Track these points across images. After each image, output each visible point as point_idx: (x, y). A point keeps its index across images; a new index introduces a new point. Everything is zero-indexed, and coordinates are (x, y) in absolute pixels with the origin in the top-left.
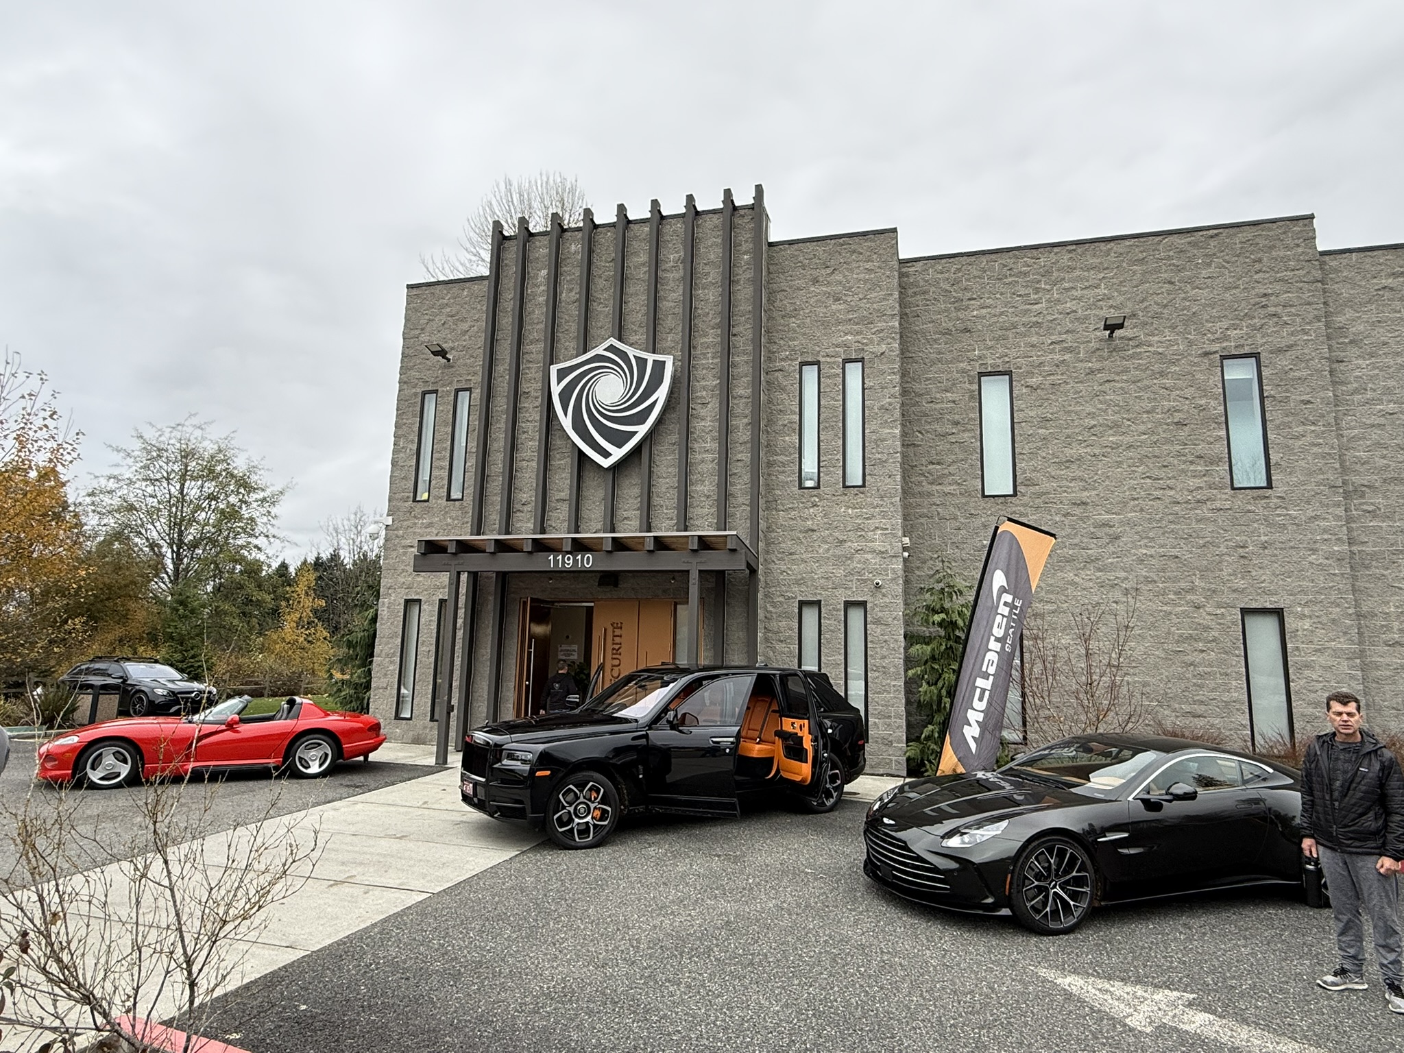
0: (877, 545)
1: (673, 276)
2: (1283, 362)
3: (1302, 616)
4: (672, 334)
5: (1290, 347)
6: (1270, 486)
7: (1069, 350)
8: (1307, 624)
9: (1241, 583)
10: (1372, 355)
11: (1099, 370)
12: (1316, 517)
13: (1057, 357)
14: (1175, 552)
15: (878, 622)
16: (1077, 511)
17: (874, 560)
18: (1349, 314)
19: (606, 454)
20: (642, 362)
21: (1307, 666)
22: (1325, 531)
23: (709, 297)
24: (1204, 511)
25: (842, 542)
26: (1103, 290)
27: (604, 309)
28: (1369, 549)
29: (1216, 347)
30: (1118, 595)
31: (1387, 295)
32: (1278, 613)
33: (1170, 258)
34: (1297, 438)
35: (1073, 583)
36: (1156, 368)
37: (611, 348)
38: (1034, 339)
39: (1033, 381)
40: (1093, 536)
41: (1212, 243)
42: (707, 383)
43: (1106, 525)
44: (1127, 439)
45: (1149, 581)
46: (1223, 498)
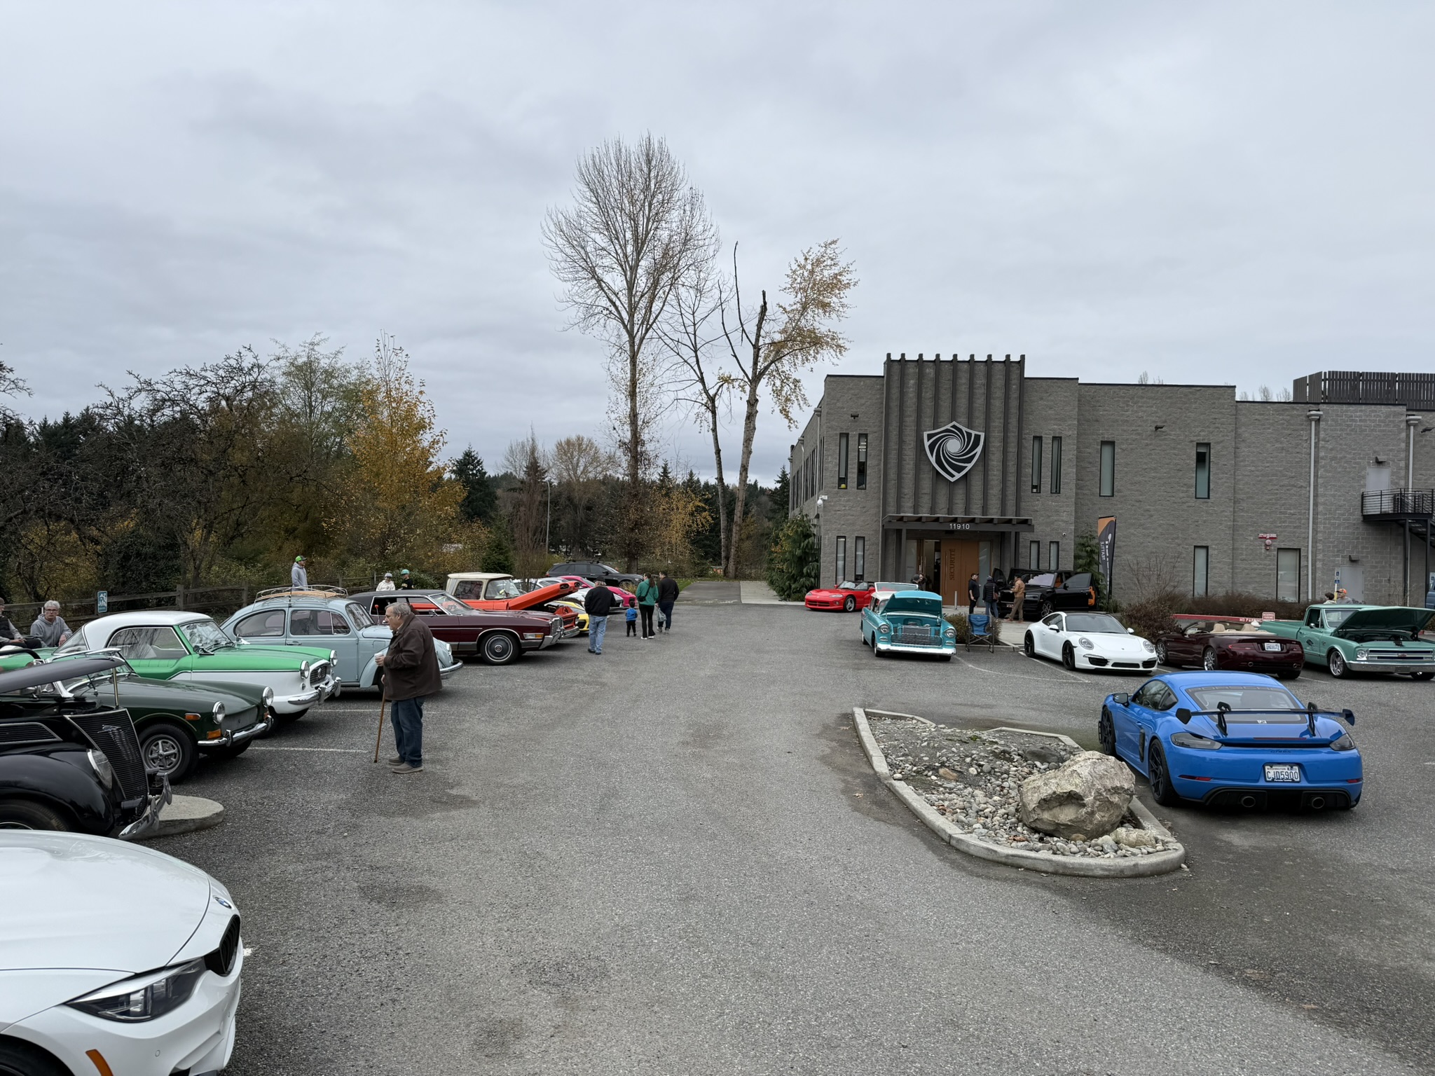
0: (1064, 518)
1: (980, 392)
2: (1219, 447)
3: (1215, 549)
4: (979, 419)
5: (1222, 442)
6: (1209, 498)
7: (1139, 434)
8: (1216, 552)
9: (1194, 536)
10: (1249, 447)
11: (1151, 444)
12: (1223, 511)
13: (1134, 437)
14: (1173, 523)
15: (1063, 550)
16: (1137, 504)
17: (1063, 525)
18: (1243, 429)
19: (953, 476)
20: (969, 435)
21: (1214, 568)
22: (1226, 517)
23: (997, 404)
24: (1185, 507)
25: (1049, 517)
26: (1154, 409)
27: (945, 404)
28: (1239, 524)
29: (1195, 439)
30: (1150, 539)
31: (1257, 422)
32: (1207, 548)
33: (1181, 397)
34: (1220, 479)
35: (1134, 534)
36: (1172, 445)
37: (954, 427)
38: (1125, 428)
39: (1124, 447)
40: (1142, 515)
41: (1198, 393)
42: (996, 444)
43: (1148, 510)
44: (1158, 475)
45: (1162, 534)
46: (1192, 502)
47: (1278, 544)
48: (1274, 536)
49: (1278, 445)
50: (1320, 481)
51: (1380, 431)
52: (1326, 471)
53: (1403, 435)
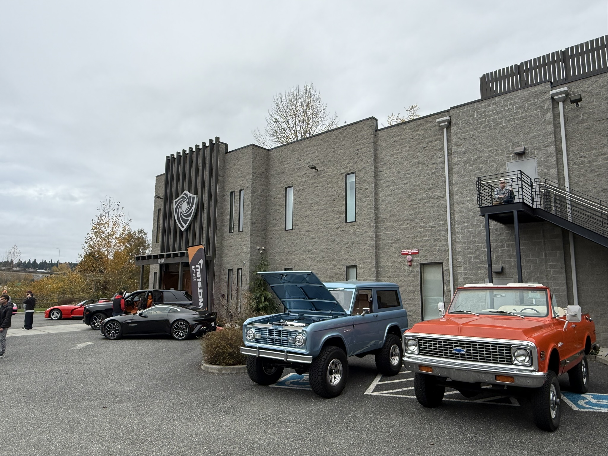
0: (245, 250)
2: (362, 174)
3: (361, 268)
4: (199, 189)
5: (363, 168)
6: (356, 221)
7: (308, 176)
8: (362, 271)
9: (346, 257)
10: (390, 168)
11: (314, 183)
12: (366, 232)
13: (304, 179)
14: (330, 247)
15: (244, 275)
16: (307, 234)
17: (244, 255)
18: (385, 152)
19: (184, 227)
20: (191, 198)
22: (369, 236)
24: (338, 232)
25: (237, 250)
26: (317, 154)
28: (384, 242)
29: (343, 171)
30: (315, 263)
32: (356, 267)
33: (334, 139)
34: (364, 202)
35: (305, 259)
36: (329, 180)
37: (185, 194)
38: (299, 174)
39: (299, 189)
40: (310, 242)
41: (345, 132)
43: (313, 238)
44: (320, 207)
46: (343, 226)
47: (419, 260)
48: (416, 251)
49: (415, 161)
50: (455, 188)
51: (520, 119)
52: (461, 176)
53: (550, 115)
